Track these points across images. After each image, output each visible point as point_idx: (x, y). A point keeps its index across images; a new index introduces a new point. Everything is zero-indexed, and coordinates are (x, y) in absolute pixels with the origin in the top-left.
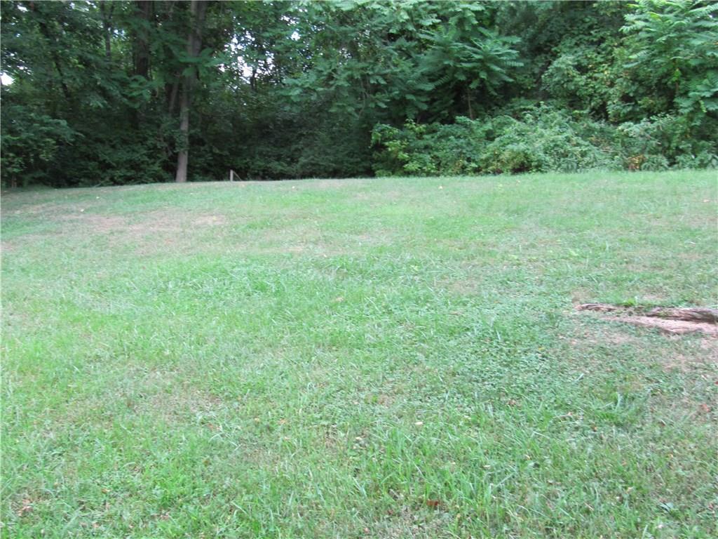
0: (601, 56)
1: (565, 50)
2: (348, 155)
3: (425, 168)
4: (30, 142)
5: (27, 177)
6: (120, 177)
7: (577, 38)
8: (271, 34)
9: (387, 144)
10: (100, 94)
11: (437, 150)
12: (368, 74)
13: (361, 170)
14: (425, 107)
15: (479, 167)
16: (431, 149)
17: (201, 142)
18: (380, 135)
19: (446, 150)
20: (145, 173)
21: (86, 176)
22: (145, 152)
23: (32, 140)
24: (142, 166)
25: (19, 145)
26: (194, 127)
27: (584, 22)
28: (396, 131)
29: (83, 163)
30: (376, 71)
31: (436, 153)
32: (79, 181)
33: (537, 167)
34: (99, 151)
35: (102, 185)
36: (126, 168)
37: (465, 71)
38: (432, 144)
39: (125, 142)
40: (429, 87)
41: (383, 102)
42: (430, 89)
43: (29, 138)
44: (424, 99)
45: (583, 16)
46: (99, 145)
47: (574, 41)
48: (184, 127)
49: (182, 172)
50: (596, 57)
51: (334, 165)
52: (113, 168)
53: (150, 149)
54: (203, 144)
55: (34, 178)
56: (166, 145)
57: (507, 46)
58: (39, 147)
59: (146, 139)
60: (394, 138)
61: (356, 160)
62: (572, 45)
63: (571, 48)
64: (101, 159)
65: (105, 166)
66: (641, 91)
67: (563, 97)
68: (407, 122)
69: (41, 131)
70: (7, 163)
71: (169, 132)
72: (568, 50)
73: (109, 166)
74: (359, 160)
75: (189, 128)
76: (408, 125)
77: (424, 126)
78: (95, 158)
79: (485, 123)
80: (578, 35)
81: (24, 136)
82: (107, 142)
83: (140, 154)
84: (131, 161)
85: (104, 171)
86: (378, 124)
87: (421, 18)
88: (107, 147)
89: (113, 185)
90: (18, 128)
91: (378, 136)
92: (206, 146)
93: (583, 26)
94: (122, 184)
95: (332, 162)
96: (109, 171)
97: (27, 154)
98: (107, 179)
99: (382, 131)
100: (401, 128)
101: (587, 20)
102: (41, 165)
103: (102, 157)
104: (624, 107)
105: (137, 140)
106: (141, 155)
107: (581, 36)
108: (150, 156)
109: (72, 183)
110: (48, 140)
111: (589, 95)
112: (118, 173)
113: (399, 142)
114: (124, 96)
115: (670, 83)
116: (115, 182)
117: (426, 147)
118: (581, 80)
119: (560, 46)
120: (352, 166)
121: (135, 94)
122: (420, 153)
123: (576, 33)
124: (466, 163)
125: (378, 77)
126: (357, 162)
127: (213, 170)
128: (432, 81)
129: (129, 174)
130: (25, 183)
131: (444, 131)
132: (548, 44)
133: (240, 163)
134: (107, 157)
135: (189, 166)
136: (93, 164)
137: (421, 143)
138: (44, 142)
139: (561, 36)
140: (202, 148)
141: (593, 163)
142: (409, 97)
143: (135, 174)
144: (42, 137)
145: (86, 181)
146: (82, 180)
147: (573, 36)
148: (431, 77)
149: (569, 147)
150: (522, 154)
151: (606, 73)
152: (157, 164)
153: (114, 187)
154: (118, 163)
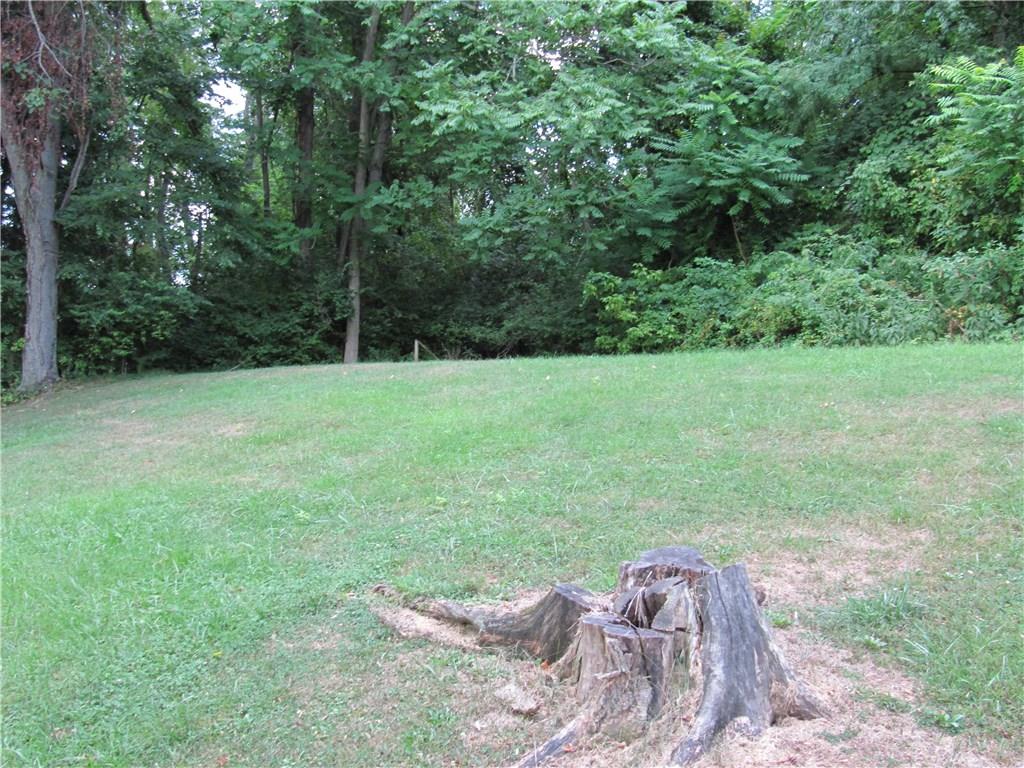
0: (929, 156)
1: (877, 150)
2: (570, 315)
3: (660, 332)
4: (139, 316)
5: (142, 361)
6: (265, 355)
7: (897, 131)
8: (448, 159)
9: (605, 300)
10: (234, 250)
11: (682, 304)
12: (577, 206)
13: (585, 335)
14: (667, 245)
15: (736, 329)
16: (674, 303)
17: (378, 304)
18: (593, 287)
19: (694, 303)
20: (299, 348)
21: (222, 355)
22: (298, 321)
23: (142, 314)
24: (295, 339)
25: (127, 320)
26: (367, 284)
27: (905, 108)
28: (619, 281)
29: (218, 338)
30: (589, 200)
31: (677, 310)
32: (213, 362)
33: (813, 327)
34: (237, 323)
35: (241, 367)
36: (272, 343)
37: (721, 191)
38: (675, 297)
39: (274, 308)
40: (669, 216)
41: (603, 241)
42: (670, 220)
43: (137, 311)
44: (666, 234)
45: (905, 100)
46: (239, 315)
47: (892, 136)
48: (354, 286)
49: (352, 345)
50: (921, 158)
51: (549, 329)
52: (256, 344)
53: (306, 317)
54: (383, 305)
55: (149, 361)
56: (325, 310)
57: (782, 152)
58: (152, 322)
59: (301, 304)
60: (617, 291)
61: (579, 321)
62: (888, 142)
63: (886, 146)
64: (241, 333)
65: (246, 341)
66: (982, 206)
67: (875, 220)
68: (635, 268)
69: (155, 302)
70: (114, 344)
71: (326, 294)
72: (881, 149)
73: (251, 341)
74: (583, 321)
75: (361, 287)
76: (636, 272)
77: (659, 272)
78: (232, 331)
79: (753, 262)
80: (898, 127)
81: (131, 310)
82: (249, 310)
83: (292, 323)
84: (278, 333)
85: (246, 349)
86: (591, 273)
87: (622, 128)
88: (249, 316)
89: (257, 366)
90: (126, 300)
91: (590, 290)
92: (385, 309)
93: (906, 113)
94: (268, 365)
95: (548, 325)
96: (251, 347)
97: (138, 333)
98: (249, 358)
99: (597, 282)
100: (626, 276)
101: (909, 105)
102: (154, 345)
103: (241, 330)
104: (957, 232)
105: (288, 306)
106: (292, 326)
107: (902, 129)
108: (306, 327)
109: (203, 364)
110: (162, 312)
111: (914, 215)
112: (262, 350)
113: (620, 297)
114: (269, 250)
115: (1007, 195)
116: (259, 363)
117: (665, 302)
118: (897, 193)
119: (872, 145)
120: (574, 329)
121: (280, 247)
122: (656, 309)
123: (895, 123)
124: (718, 322)
125: (592, 208)
126: (581, 324)
127: (398, 339)
128: (677, 206)
129: (275, 351)
130: (139, 368)
131: (693, 277)
132: (855, 142)
133: (435, 328)
134: (247, 330)
135: (362, 337)
136: (229, 339)
137: (658, 296)
138: (160, 316)
139: (873, 131)
140: (379, 312)
141: (890, 319)
142: (641, 232)
143: (285, 352)
144: (157, 310)
145: (224, 361)
146: (218, 360)
147: (891, 129)
148: (677, 201)
149: (861, 297)
150: (788, 310)
151: (934, 181)
152: (315, 336)
153: (257, 370)
154: (261, 337)
